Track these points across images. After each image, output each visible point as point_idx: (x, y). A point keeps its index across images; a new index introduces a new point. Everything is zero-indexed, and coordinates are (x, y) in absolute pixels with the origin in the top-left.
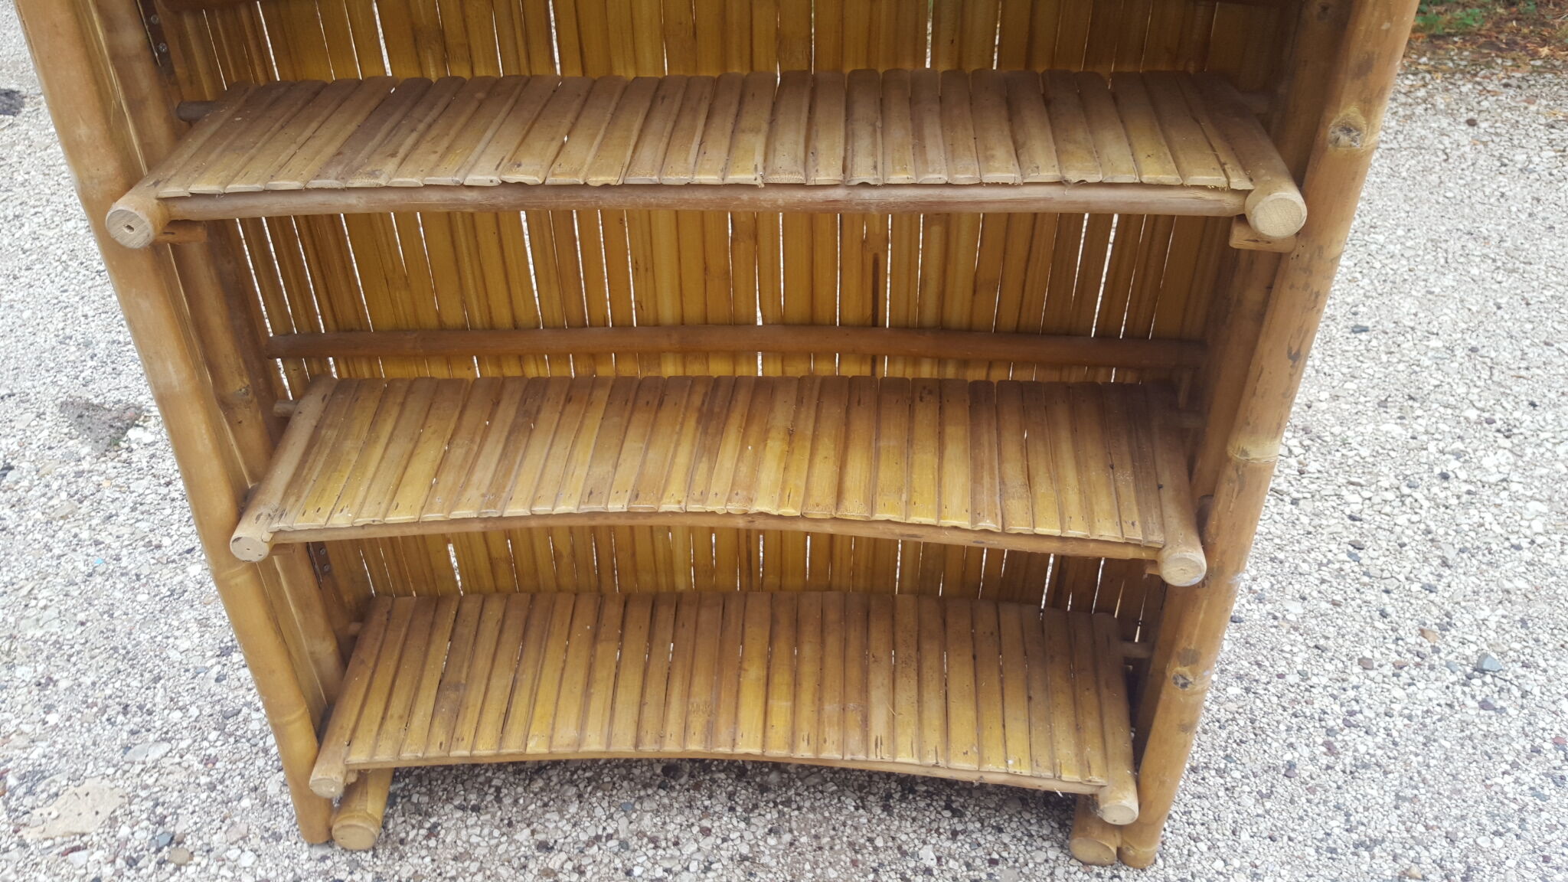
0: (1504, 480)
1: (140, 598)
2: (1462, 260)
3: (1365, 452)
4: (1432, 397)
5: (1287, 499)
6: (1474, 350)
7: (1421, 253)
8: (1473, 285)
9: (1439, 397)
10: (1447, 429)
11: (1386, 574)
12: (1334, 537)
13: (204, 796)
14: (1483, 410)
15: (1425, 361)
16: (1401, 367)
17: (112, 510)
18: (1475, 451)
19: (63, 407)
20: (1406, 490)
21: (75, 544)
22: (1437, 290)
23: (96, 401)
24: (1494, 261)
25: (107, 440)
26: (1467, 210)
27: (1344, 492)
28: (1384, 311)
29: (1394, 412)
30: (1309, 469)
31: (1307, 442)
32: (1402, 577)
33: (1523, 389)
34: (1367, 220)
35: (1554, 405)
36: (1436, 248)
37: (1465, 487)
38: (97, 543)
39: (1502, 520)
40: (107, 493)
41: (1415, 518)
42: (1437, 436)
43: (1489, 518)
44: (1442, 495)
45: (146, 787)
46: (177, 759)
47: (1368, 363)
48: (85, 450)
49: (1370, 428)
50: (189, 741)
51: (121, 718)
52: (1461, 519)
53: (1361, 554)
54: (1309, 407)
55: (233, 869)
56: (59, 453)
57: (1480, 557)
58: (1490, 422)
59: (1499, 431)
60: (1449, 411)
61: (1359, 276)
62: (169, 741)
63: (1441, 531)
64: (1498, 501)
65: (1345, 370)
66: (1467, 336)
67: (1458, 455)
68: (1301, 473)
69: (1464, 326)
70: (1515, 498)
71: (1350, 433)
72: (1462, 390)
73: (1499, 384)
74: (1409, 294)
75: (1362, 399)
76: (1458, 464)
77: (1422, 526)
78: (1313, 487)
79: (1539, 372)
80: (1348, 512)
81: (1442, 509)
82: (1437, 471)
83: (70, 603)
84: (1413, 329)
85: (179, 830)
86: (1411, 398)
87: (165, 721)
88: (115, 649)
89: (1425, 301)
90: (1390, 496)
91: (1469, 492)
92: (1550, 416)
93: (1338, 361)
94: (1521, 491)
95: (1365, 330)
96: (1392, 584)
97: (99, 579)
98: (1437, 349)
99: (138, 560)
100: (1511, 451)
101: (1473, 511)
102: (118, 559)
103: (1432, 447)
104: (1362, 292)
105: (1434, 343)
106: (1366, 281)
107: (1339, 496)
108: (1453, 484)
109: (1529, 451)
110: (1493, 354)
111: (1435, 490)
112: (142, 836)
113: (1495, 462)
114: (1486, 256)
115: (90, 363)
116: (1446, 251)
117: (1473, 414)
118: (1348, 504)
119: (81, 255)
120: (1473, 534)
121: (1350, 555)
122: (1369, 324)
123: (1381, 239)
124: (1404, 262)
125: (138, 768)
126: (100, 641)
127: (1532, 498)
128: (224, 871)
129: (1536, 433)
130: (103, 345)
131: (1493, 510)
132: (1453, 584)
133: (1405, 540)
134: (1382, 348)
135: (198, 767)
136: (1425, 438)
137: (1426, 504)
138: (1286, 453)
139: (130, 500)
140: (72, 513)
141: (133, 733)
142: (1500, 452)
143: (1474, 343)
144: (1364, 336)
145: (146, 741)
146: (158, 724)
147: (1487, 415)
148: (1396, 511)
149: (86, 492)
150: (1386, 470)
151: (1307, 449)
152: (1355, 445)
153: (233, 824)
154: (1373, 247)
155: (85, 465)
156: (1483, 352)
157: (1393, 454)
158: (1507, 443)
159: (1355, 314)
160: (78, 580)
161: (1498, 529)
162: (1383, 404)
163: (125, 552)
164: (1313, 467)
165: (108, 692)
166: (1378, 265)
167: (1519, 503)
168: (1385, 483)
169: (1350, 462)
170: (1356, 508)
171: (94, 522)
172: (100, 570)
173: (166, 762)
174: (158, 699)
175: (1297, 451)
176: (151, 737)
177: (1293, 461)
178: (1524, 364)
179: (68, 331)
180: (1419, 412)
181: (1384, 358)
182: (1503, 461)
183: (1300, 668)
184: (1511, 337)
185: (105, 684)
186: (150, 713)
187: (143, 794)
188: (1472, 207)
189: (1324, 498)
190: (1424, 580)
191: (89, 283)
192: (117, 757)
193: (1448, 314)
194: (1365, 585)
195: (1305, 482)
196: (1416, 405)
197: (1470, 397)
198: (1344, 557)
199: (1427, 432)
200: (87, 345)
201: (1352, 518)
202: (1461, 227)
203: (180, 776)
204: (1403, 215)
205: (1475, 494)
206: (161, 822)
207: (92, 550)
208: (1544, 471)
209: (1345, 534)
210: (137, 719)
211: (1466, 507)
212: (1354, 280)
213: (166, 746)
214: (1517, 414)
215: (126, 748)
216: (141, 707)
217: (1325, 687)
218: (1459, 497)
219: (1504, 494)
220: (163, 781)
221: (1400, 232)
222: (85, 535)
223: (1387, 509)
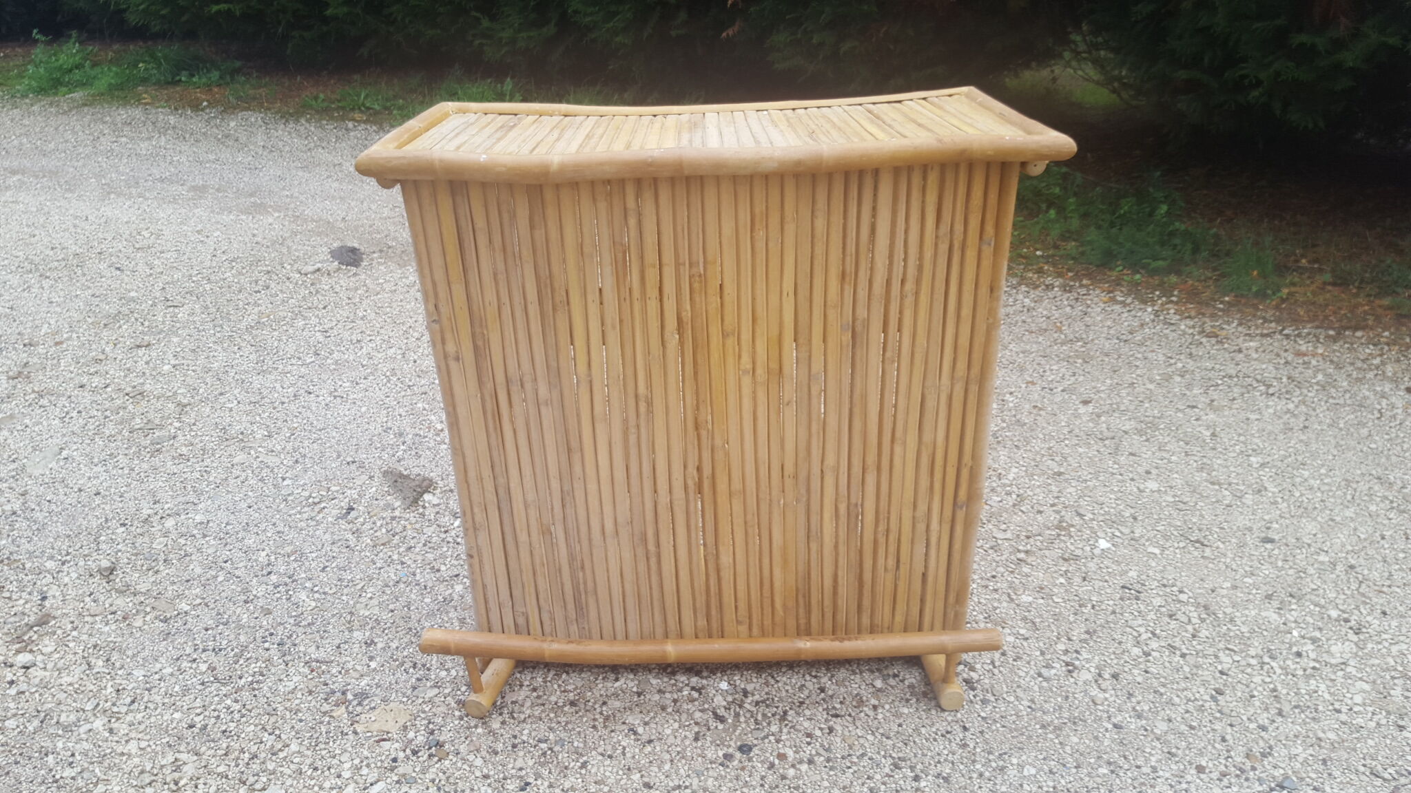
0: (1343, 663)
1: (426, 600)
2: (1366, 498)
3: (1244, 629)
4: (1308, 597)
5: (1178, 653)
6: (1352, 567)
7: (1334, 489)
8: (1369, 520)
9: (1313, 597)
10: (1312, 621)
11: (1234, 714)
12: (1204, 683)
13: (456, 722)
14: (1344, 612)
15: (1311, 571)
16: (1291, 572)
17: (412, 543)
18: (1328, 640)
19: (385, 474)
20: (1266, 659)
21: (390, 562)
22: (1338, 519)
23: (405, 473)
24: (1392, 502)
25: (411, 499)
26: (1383, 460)
27: (1221, 654)
28: (1291, 529)
29: (1276, 604)
30: (1200, 635)
31: (1204, 616)
32: (1244, 718)
33: (1381, 601)
34: (1300, 458)
35: (1402, 616)
36: (1348, 486)
37: (1312, 664)
38: (403, 563)
39: (1332, 690)
40: (409, 532)
41: (1268, 680)
42: (1302, 625)
43: (1323, 687)
44: (1293, 667)
45: (424, 712)
46: (443, 699)
47: (1267, 566)
48: (398, 504)
49: (1253, 613)
50: (450, 690)
51: (411, 670)
52: (1302, 685)
53: (1220, 698)
54: (1213, 591)
55: (470, 767)
56: (382, 503)
57: (1307, 713)
58: (1347, 621)
59: (1351, 628)
60: (1317, 609)
61: (1280, 500)
62: (439, 688)
63: (1284, 691)
64: (1333, 677)
65: (1247, 569)
66: (1349, 556)
67: (1314, 640)
68: (1194, 636)
69: (1350, 548)
70: (1347, 676)
71: (1237, 614)
72: (1332, 595)
73: (1363, 595)
74: (1315, 519)
75: (1254, 591)
76: (1312, 647)
77: (1272, 686)
78: (1199, 647)
79: (1398, 590)
80: (1220, 668)
81: (1290, 677)
82: (1295, 649)
83: (386, 597)
84: (1309, 545)
85: (441, 739)
86: (1291, 595)
87: (437, 676)
88: (410, 629)
89: (1325, 526)
90: (1253, 662)
91: (1314, 668)
92: (1394, 623)
93: (1244, 561)
94: (1354, 673)
95: (1271, 541)
96: (1236, 721)
97: (402, 586)
98: (1322, 563)
99: (425, 577)
100: (1356, 644)
101: (1312, 682)
102: (414, 575)
103: (1295, 633)
104: (1278, 512)
105: (1323, 558)
106: (1285, 505)
107: (1216, 657)
108: (1304, 662)
109: (1370, 646)
110: (1366, 572)
111: (1289, 662)
112: (421, 739)
113: (1340, 650)
114: (1386, 498)
115: (402, 447)
116: (1355, 490)
117: (1334, 614)
118: (1221, 663)
119: (398, 373)
120: (1307, 697)
121: (1212, 697)
122: (1276, 537)
123: (1306, 474)
124: (1319, 494)
125: (420, 701)
126: (402, 623)
127: (1361, 679)
128: (465, 766)
129: (1379, 633)
130: (410, 436)
131: (1328, 683)
132: (1281, 728)
133: (1256, 693)
134: (1280, 557)
135: (453, 705)
136: (1293, 625)
137: (1279, 671)
138: (1186, 620)
139: (423, 538)
140: (389, 542)
141: (418, 680)
142: (1347, 643)
143: (1353, 562)
144: (1269, 546)
145: (425, 686)
146: (433, 677)
147: (1346, 616)
148: (1255, 673)
149: (397, 531)
150: (1256, 644)
151: (1203, 620)
152: (1238, 623)
153: (472, 741)
154: (1298, 480)
155: (397, 513)
156: (1358, 570)
157: (1265, 633)
158: (1355, 638)
159: (1268, 528)
160: (391, 584)
161: (1327, 696)
162: (1269, 597)
163: (418, 571)
164: (1204, 633)
165: (405, 654)
166: (1297, 494)
167: (1349, 681)
168: (1252, 652)
169: (1232, 634)
170: (1226, 666)
171: (401, 550)
172: (404, 579)
173: (436, 699)
174: (433, 662)
175: (1194, 621)
176: (429, 684)
177: (1190, 628)
178: (1388, 583)
179: (389, 424)
180: (1294, 607)
181: (1280, 564)
182: (1347, 650)
183: (1153, 764)
184: (1385, 561)
185: (404, 649)
186: (429, 669)
187: (423, 715)
188: (1388, 458)
189: (1205, 656)
190: (1261, 722)
191: (403, 393)
192: (409, 692)
193: (1341, 538)
194: (1216, 718)
195: (1194, 643)
196: (1294, 601)
197: (1338, 601)
198: (1207, 697)
199: (1296, 622)
200: (401, 435)
201: (1222, 673)
202: (1374, 472)
203: (443, 709)
204: (1331, 457)
205: (1318, 669)
206: (432, 733)
207: (399, 567)
208: (1377, 662)
209: (1213, 682)
210: (421, 672)
211: (1308, 677)
212: (1276, 503)
213: (436, 691)
214: (1369, 618)
215: (414, 688)
216: (424, 665)
217: (1167, 779)
218: (1305, 670)
219: (1340, 673)
220: (434, 710)
221: (1323, 471)
222: (395, 557)
223: (1249, 670)
